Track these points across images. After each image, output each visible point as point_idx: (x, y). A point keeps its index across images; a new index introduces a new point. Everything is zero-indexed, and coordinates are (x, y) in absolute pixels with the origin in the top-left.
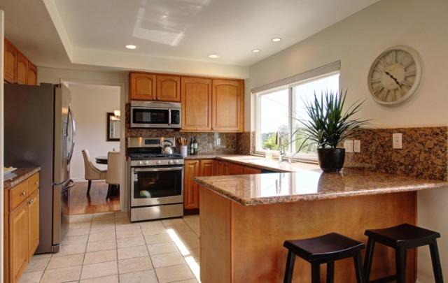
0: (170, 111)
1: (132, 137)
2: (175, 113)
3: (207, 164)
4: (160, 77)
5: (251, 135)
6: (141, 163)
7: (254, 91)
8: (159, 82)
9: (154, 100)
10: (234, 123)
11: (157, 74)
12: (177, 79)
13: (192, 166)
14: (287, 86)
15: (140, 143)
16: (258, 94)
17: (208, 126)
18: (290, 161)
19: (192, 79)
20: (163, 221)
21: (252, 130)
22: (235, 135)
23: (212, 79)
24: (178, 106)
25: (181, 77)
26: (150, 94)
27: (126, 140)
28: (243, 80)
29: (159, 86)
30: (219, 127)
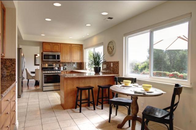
0: (56, 55)
1: (43, 64)
2: (58, 56)
4: (53, 44)
5: (84, 63)
6: (46, 72)
8: (53, 46)
9: (51, 52)
10: (79, 59)
13: (64, 73)
15: (47, 66)
16: (86, 50)
17: (70, 60)
19: (64, 44)
20: (54, 91)
23: (71, 44)
24: (59, 54)
25: (61, 44)
26: (50, 49)
27: (42, 65)
28: (82, 45)
30: (74, 60)
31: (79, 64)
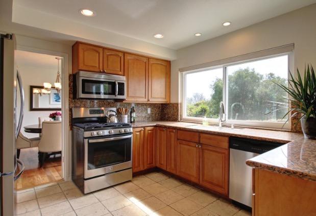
0: (117, 83)
1: (76, 107)
2: (121, 85)
3: (150, 130)
4: (106, 51)
5: (179, 105)
6: (95, 133)
7: (182, 70)
8: (105, 56)
9: (100, 72)
10: (164, 96)
11: (104, 48)
12: (121, 55)
13: (138, 133)
14: (222, 66)
16: (184, 73)
17: (145, 98)
18: (232, 127)
19: (134, 56)
20: (115, 187)
21: (179, 102)
22: (161, 106)
23: (149, 58)
24: (123, 79)
25: (124, 53)
26: (97, 66)
27: (71, 110)
28: (170, 62)
29: (105, 59)
30: (154, 98)
31: (159, 108)
